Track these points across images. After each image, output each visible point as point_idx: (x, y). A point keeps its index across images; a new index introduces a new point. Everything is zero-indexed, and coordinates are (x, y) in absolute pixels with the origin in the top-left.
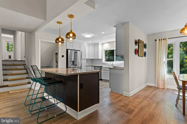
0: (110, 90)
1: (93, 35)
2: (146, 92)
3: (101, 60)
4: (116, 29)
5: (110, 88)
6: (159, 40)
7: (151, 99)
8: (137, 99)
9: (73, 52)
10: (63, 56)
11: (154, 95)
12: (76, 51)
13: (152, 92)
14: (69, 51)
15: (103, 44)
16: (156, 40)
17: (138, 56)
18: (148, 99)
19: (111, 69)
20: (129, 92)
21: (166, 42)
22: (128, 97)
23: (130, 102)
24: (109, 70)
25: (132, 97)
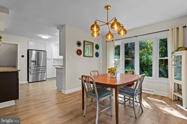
1: (50, 37)
4: (59, 31)
9: (34, 52)
10: (23, 56)
12: (39, 51)
14: (30, 51)
16: (107, 41)
17: (84, 56)
19: (57, 69)
20: (65, 90)
21: (114, 44)
24: (56, 69)
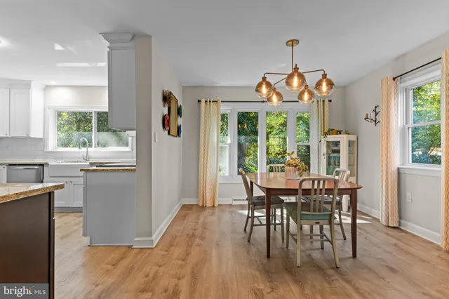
0: (87, 240)
2: (185, 222)
3: (41, 141)
5: (85, 235)
6: (206, 101)
7: (202, 238)
8: (172, 248)
11: (205, 227)
13: (198, 219)
15: (47, 88)
16: (199, 101)
17: (169, 133)
18: (197, 241)
21: (218, 109)
22: (149, 251)
23: (160, 266)
25: (160, 246)
